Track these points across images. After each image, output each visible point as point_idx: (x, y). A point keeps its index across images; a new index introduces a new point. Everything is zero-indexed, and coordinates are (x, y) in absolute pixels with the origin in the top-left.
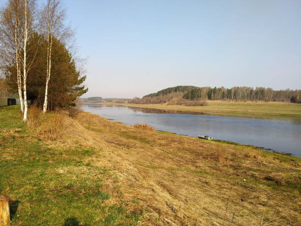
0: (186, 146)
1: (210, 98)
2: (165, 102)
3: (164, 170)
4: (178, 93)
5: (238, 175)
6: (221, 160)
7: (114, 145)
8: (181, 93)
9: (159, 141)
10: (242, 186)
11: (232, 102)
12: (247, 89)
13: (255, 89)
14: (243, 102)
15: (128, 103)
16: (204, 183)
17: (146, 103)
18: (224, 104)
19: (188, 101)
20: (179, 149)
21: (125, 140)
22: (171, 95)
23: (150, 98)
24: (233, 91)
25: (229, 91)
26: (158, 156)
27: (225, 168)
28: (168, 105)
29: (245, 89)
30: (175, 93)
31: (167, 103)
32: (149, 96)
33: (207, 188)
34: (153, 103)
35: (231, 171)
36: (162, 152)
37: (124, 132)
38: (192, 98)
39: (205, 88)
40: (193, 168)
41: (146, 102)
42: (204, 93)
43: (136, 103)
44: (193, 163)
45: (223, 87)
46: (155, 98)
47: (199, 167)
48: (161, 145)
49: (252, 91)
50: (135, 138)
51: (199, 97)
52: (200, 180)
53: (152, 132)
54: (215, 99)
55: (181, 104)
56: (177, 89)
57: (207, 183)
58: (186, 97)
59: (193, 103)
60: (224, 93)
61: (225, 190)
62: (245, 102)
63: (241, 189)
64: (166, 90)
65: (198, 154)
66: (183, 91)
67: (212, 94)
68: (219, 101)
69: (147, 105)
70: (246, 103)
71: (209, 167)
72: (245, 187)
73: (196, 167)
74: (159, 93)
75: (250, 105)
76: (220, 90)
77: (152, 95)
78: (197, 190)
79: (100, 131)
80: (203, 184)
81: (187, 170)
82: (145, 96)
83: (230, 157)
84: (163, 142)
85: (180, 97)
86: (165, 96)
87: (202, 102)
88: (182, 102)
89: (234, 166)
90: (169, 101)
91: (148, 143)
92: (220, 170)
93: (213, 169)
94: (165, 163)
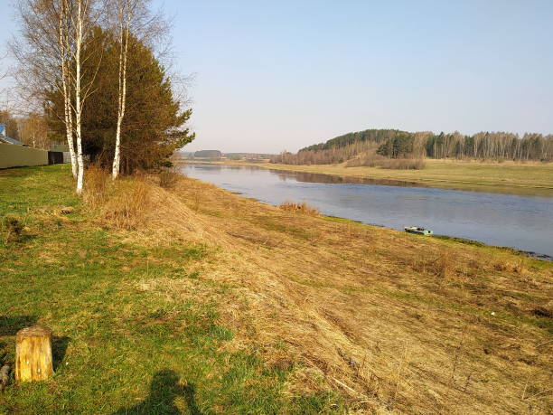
0: (380, 246)
1: (430, 154)
2: (341, 161)
3: (336, 291)
4: (367, 143)
5: (480, 305)
6: (448, 275)
7: (241, 240)
8: (374, 143)
9: (328, 237)
10: (487, 324)
11: (474, 162)
12: (506, 137)
13: (521, 137)
14: (496, 163)
15: (271, 162)
16: (412, 316)
17: (305, 163)
18: (458, 167)
19: (388, 160)
20: (366, 252)
21: (263, 233)
22: (353, 146)
23: (312, 152)
24: (477, 141)
25: (470, 141)
26: (325, 264)
27: (456, 290)
28: (346, 167)
29: (501, 136)
30: (361, 143)
31: (345, 163)
32: (310, 149)
33: (419, 326)
34: (317, 164)
35: (467, 295)
36: (333, 256)
37: (261, 218)
38: (395, 154)
39: (422, 133)
40: (392, 289)
41: (305, 161)
42: (419, 144)
43: (286, 163)
44: (394, 278)
45: (457, 133)
46: (320, 155)
47: (405, 286)
48: (331, 243)
49: (515, 140)
50: (282, 229)
51: (410, 151)
52: (405, 311)
53: (315, 219)
54: (441, 156)
55: (372, 166)
56: (365, 136)
57: (418, 317)
58: (383, 151)
59: (397, 164)
60: (458, 143)
61: (453, 330)
62: (500, 162)
63: (485, 330)
64: (344, 137)
65: (403, 263)
66: (377, 140)
67: (434, 145)
68: (448, 161)
69: (305, 166)
70: (501, 165)
71: (424, 286)
72: (494, 327)
73: (399, 286)
74: (330, 143)
75: (509, 169)
76: (451, 137)
77: (315, 148)
78: (398, 330)
79: (217, 214)
80: (411, 319)
81: (381, 291)
82: (304, 150)
83: (466, 270)
84: (336, 238)
85: (372, 152)
86: (342, 149)
87: (414, 161)
88: (375, 161)
89: (472, 287)
90: (348, 159)
91: (306, 238)
92: (446, 294)
93: (431, 291)
94: (337, 277)
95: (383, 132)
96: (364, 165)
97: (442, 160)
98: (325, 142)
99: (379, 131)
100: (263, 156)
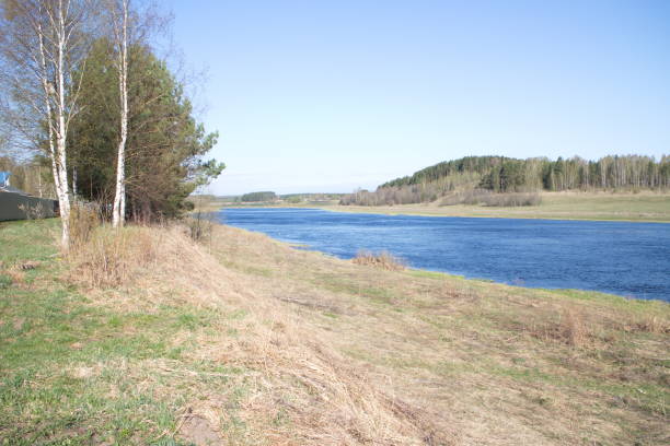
0: (489, 307)
1: (547, 185)
2: (434, 199)
3: (427, 372)
4: (466, 174)
5: (623, 379)
6: (579, 342)
8: (475, 174)
9: (417, 297)
10: (636, 408)
11: (602, 194)
12: (640, 161)
13: (658, 160)
14: (630, 194)
15: (341, 203)
16: (534, 401)
17: (386, 202)
18: (584, 200)
19: (494, 195)
20: (469, 316)
21: (326, 295)
22: (448, 180)
23: (395, 189)
24: (604, 168)
25: (595, 167)
26: (413, 335)
27: (591, 361)
28: (441, 206)
29: (634, 160)
30: (459, 174)
31: (439, 201)
32: (392, 184)
33: (544, 415)
34: (403, 203)
35: (607, 368)
36: (426, 324)
37: (326, 276)
38: (503, 187)
39: (535, 160)
40: (505, 364)
41: (386, 199)
42: (533, 173)
43: (362, 204)
44: (506, 350)
45: (578, 159)
46: (406, 191)
47: (522, 360)
48: (421, 306)
49: (651, 165)
50: (353, 290)
51: (519, 182)
52: (523, 395)
53: (400, 275)
54: (560, 188)
55: (474, 203)
56: (462, 165)
57: (541, 402)
58: (488, 184)
59: (506, 199)
60: (581, 171)
61: (591, 419)
62: (635, 192)
63: (634, 415)
64: (435, 168)
65: (516, 326)
66: (478, 169)
67: (550, 174)
68: (570, 193)
69: (386, 207)
70: (637, 196)
71: (549, 358)
72: (646, 411)
73: (514, 361)
74: (419, 175)
75: (647, 200)
76: (572, 163)
77: (399, 183)
78: (514, 422)
79: (265, 273)
80: (532, 405)
81: (490, 368)
82: (384, 186)
83: (603, 333)
84: (428, 299)
85: (472, 185)
86: (434, 183)
87: (527, 195)
88: (478, 197)
89: (613, 356)
90: (443, 195)
91: (387, 301)
92: (578, 367)
93: (558, 365)
94: (429, 352)
95: (484, 159)
96: (464, 203)
97: (563, 193)
98: (411, 175)
99: (480, 159)
100: (330, 196)
